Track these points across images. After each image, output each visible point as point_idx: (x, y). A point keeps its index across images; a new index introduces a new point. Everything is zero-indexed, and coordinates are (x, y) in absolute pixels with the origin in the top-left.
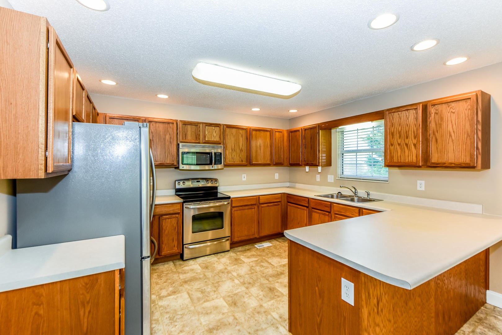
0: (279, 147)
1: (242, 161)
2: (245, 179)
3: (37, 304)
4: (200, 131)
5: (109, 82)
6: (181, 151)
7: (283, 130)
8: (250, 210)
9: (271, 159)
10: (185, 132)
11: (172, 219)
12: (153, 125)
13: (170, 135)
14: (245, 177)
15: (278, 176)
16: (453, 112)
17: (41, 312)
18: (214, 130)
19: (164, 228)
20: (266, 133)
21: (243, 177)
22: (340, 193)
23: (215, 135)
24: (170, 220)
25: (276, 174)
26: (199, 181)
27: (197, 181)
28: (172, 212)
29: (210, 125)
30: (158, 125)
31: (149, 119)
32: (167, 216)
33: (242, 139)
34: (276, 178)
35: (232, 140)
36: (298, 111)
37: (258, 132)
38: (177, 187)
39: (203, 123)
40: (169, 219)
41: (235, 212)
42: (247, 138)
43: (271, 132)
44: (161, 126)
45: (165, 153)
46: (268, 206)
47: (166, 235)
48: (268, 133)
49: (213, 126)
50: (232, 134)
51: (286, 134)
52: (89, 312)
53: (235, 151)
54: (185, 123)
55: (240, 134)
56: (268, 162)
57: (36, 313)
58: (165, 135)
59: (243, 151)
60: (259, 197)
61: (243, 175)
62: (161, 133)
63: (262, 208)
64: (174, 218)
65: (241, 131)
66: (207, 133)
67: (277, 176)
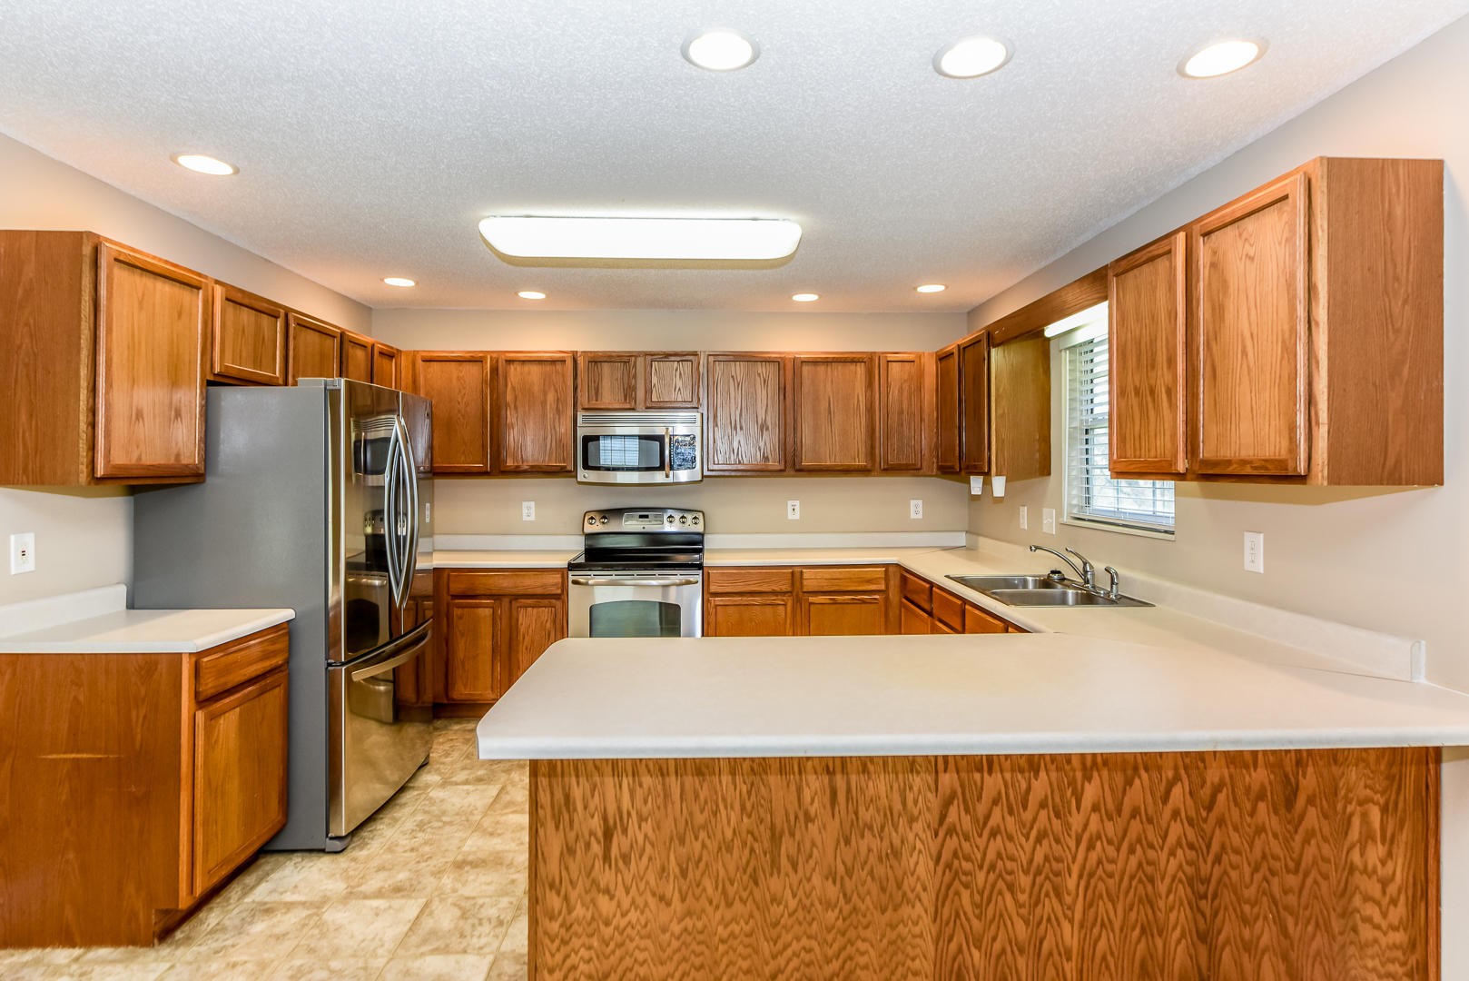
0: (901, 413)
1: (766, 459)
2: (797, 516)
3: (77, 685)
4: (635, 376)
5: (401, 283)
6: (581, 433)
7: (920, 356)
8: (769, 610)
9: (871, 453)
10: (594, 382)
11: (541, 609)
12: (516, 369)
13: (556, 391)
14: (797, 509)
15: (920, 509)
16: (1250, 258)
17: (81, 698)
18: (676, 370)
19: (522, 629)
20: (852, 367)
21: (790, 509)
22: (1059, 572)
23: (679, 384)
24: (535, 610)
25: (913, 503)
26: (647, 517)
27: (641, 517)
28: (539, 591)
29: (667, 356)
30: (527, 368)
31: (507, 355)
32: (529, 601)
33: (764, 393)
34: (913, 516)
35: (732, 396)
36: (947, 287)
37: (821, 369)
38: (589, 529)
39: (646, 354)
40: (533, 607)
41: (718, 608)
42: (783, 390)
43: (870, 364)
44: (535, 369)
45: (545, 439)
46: (835, 602)
47: (527, 649)
48: (860, 370)
49: (672, 359)
50: (731, 380)
51: (931, 368)
52: (145, 717)
53: (741, 428)
54: (596, 360)
55: (757, 378)
56: (861, 462)
57: (75, 698)
58: (545, 394)
59: (767, 429)
60: (801, 572)
61: (790, 503)
62: (536, 389)
63: (812, 606)
64: (545, 607)
65: (760, 368)
66: (655, 380)
67: (916, 509)
